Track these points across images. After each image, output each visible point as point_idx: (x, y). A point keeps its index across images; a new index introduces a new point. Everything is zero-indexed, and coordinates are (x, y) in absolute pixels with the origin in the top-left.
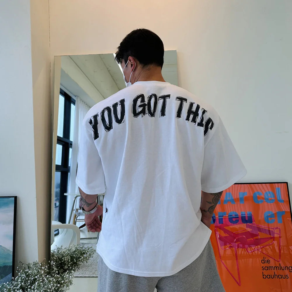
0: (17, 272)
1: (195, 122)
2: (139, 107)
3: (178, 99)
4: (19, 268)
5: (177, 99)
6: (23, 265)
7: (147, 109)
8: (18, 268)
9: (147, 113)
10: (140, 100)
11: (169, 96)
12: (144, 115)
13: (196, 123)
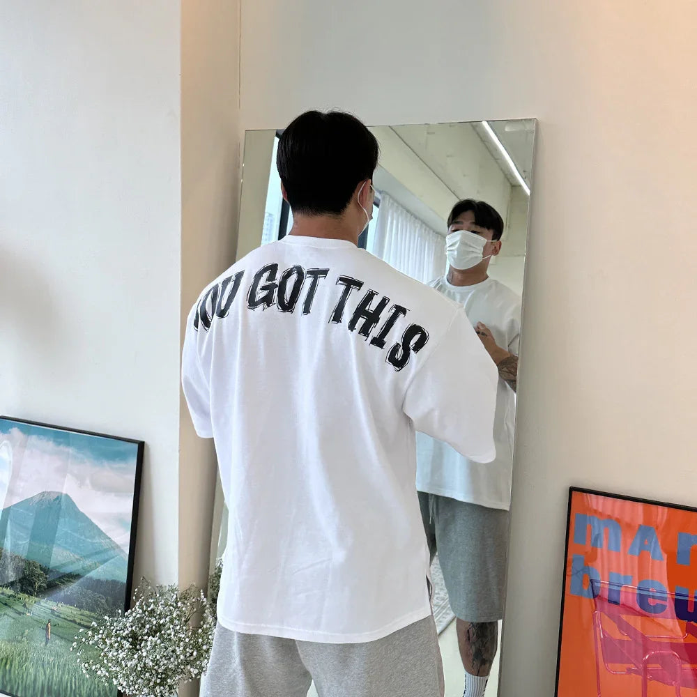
0: (134, 598)
1: (367, 335)
2: (261, 289)
3: (342, 282)
4: (138, 592)
5: (340, 282)
6: (149, 588)
7: (276, 294)
8: (136, 590)
9: (275, 302)
10: (266, 275)
11: (325, 272)
12: (269, 306)
13: (368, 337)
